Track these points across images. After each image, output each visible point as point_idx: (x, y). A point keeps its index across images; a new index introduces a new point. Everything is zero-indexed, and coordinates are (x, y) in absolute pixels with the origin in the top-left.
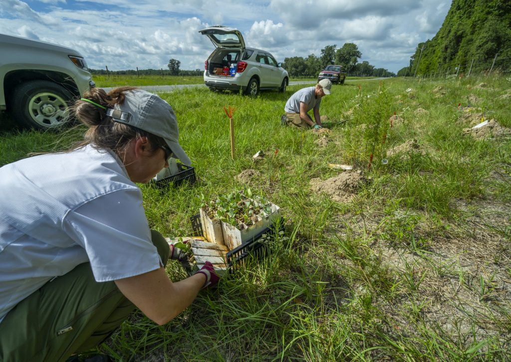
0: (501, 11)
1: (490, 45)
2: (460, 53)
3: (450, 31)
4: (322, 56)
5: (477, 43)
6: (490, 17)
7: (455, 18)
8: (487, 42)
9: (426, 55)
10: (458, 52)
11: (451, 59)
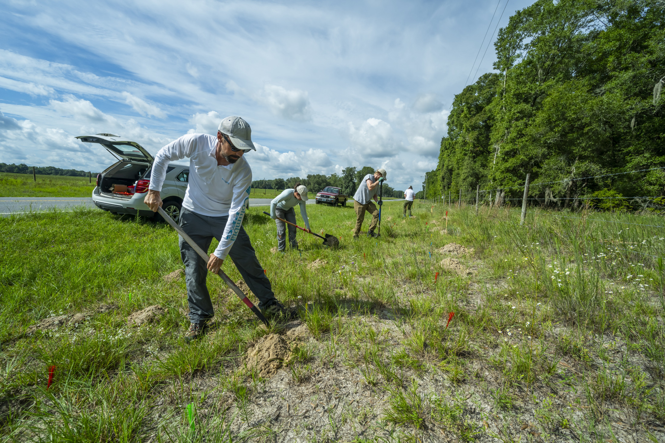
0: (474, 154)
1: (470, 179)
2: (453, 184)
3: (443, 165)
4: (343, 175)
5: (462, 177)
6: (466, 158)
7: (445, 156)
8: (468, 177)
9: (433, 183)
10: (451, 182)
11: (449, 188)
